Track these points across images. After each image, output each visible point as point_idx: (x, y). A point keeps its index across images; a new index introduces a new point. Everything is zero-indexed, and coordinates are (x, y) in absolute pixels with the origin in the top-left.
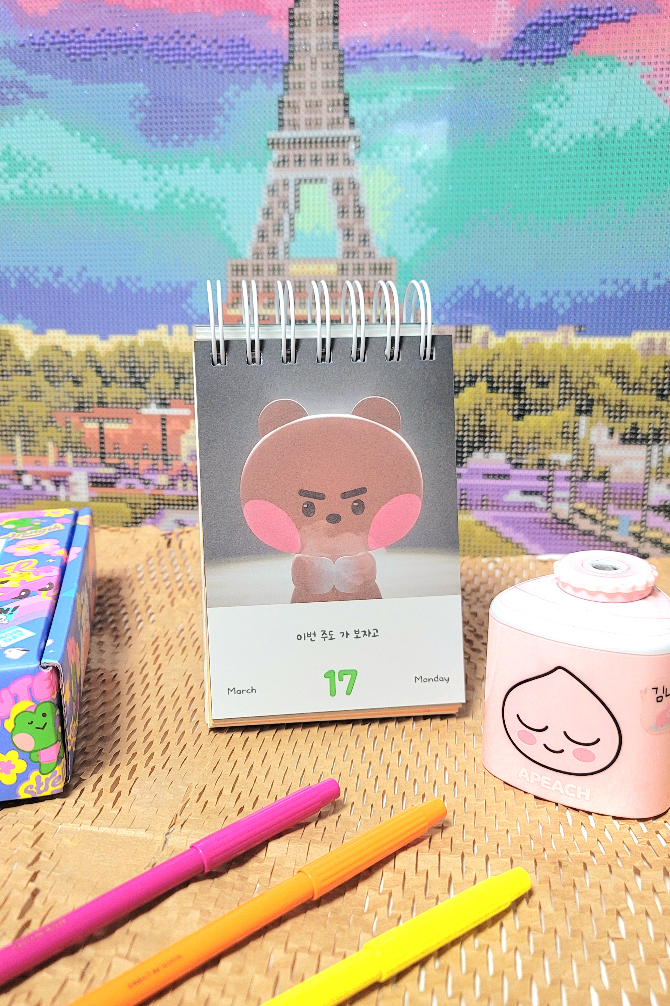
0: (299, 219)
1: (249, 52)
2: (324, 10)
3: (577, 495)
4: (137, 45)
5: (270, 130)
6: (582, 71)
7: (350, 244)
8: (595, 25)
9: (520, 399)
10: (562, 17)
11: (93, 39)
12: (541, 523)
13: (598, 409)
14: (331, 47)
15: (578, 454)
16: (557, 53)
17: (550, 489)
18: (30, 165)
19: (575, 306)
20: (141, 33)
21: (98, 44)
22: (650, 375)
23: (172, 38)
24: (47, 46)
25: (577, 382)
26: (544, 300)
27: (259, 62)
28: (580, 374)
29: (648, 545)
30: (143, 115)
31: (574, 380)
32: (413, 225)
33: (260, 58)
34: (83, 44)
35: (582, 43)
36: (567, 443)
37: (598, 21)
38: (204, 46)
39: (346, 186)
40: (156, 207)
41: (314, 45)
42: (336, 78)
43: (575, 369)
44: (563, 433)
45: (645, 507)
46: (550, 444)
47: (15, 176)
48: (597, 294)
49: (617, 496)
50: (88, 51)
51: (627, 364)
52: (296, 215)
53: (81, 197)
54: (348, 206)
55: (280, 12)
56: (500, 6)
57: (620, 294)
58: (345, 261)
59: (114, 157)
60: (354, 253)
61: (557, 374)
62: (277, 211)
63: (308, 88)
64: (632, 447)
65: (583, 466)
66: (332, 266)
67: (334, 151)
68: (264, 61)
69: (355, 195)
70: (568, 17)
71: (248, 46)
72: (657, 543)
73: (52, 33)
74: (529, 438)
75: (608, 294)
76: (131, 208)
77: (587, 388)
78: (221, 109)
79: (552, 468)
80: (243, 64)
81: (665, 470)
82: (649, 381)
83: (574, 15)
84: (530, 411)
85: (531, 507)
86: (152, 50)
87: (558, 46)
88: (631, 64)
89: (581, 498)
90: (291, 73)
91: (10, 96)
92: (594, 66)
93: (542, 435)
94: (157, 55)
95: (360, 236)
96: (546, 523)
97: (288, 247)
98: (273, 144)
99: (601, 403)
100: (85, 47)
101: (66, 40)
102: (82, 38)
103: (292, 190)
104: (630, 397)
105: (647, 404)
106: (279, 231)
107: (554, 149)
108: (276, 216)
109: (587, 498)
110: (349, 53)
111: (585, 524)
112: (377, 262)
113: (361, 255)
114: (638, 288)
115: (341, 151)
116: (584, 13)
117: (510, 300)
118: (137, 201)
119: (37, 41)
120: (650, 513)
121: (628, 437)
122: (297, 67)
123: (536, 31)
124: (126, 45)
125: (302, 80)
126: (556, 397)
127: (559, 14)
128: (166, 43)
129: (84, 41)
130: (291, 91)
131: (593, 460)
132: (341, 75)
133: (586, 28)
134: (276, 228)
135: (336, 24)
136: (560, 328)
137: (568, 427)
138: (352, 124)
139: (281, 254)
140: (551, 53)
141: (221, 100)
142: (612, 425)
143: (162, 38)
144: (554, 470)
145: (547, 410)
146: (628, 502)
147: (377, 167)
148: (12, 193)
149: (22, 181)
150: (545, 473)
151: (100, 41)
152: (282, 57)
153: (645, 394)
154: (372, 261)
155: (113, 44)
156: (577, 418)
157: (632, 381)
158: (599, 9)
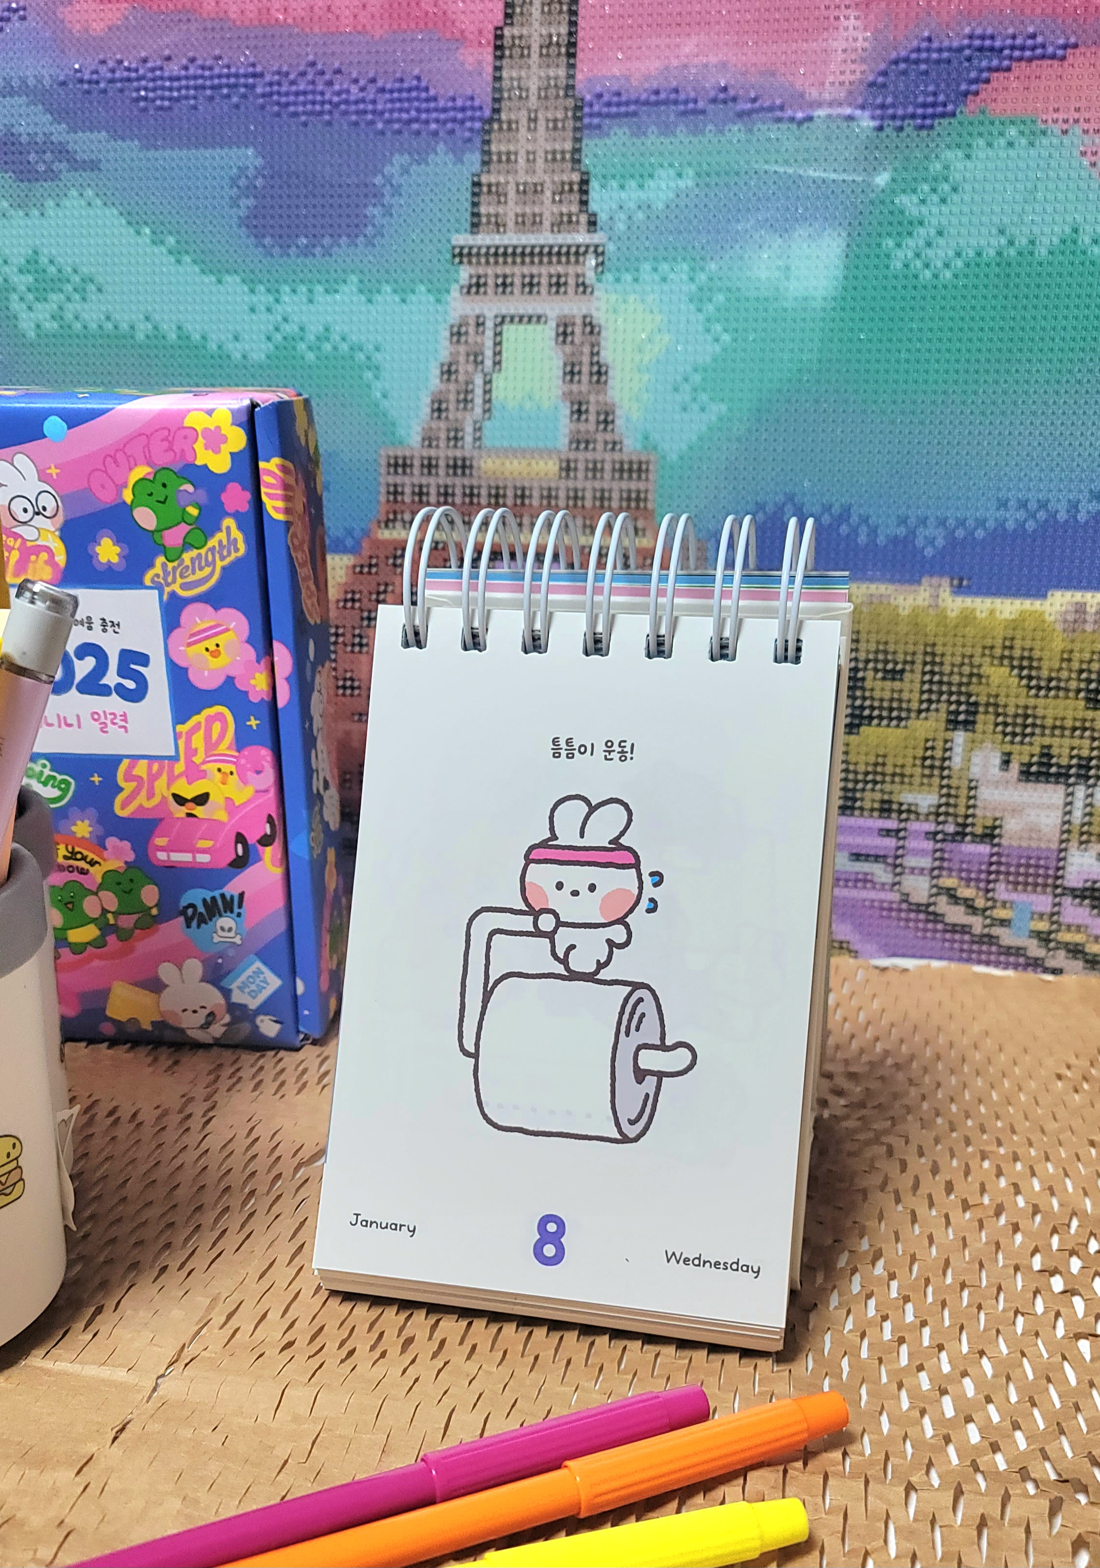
0: (499, 383)
1: (427, 100)
2: (553, 31)
3: (946, 864)
4: (246, 86)
5: (457, 231)
6: (981, 142)
7: (582, 427)
8: (1006, 63)
9: (854, 698)
10: (950, 49)
11: (175, 73)
12: (882, 909)
13: (984, 721)
14: (561, 93)
15: (948, 793)
16: (940, 109)
17: (900, 852)
18: (68, 281)
19: (953, 542)
20: (253, 65)
21: (184, 83)
22: (1076, 665)
23: (303, 74)
24: (102, 85)
25: (951, 673)
26: (901, 531)
27: (442, 116)
28: (958, 660)
29: (1062, 953)
30: (251, 202)
31: (947, 669)
32: (687, 398)
33: (445, 110)
34: (159, 83)
35: (983, 95)
36: (931, 776)
37: (1011, 58)
38: (354, 89)
39: (578, 330)
40: (268, 357)
41: (533, 89)
42: (568, 146)
43: (949, 650)
44: (924, 759)
45: (1059, 891)
46: (902, 775)
47: (45, 300)
48: (991, 524)
49: (1012, 869)
50: (167, 94)
51: (1038, 644)
52: (495, 376)
53: (148, 337)
54: (580, 363)
55: (480, 32)
56: (846, 29)
57: (1030, 525)
58: (572, 456)
59: (203, 272)
60: (587, 442)
61: (919, 658)
62: (464, 368)
63: (521, 161)
64: (1041, 786)
65: (956, 816)
66: (551, 463)
67: (560, 269)
68: (452, 114)
69: (593, 346)
70: (960, 49)
71: (427, 89)
72: (1075, 951)
73: (111, 64)
74: (867, 764)
75: (1010, 525)
76: (229, 357)
77: (969, 684)
78: (378, 195)
79: (904, 816)
80: (417, 120)
81: (1095, 829)
82: (1074, 675)
83: (969, 47)
84: (871, 718)
85: (865, 881)
86: (271, 94)
87: (941, 98)
88: (1065, 132)
89: (950, 870)
90: (493, 136)
91: (42, 168)
92: (1001, 134)
93: (890, 761)
94: (278, 103)
95: (598, 413)
96: (890, 909)
97: (480, 429)
98: (462, 255)
99: (991, 709)
100: (163, 88)
101: (133, 75)
102: (158, 73)
103: (489, 333)
104: (1041, 702)
105: (1070, 714)
106: (466, 401)
107: (928, 274)
108: (462, 378)
109: (961, 870)
110: (591, 105)
111: (956, 915)
112: (626, 458)
113: (600, 446)
114: (1062, 516)
115: (571, 270)
116: (988, 43)
117: (844, 529)
118: (238, 345)
119: (87, 77)
120: (1067, 901)
121: (1034, 769)
122: (505, 126)
123: (904, 73)
124: (228, 86)
125: (512, 148)
126: (916, 696)
127: (946, 44)
128: (293, 83)
129: (162, 78)
130: (493, 167)
131: (974, 806)
132: (577, 140)
133: (990, 69)
134: (462, 396)
135: (571, 55)
136: (925, 580)
137: (933, 748)
138: (592, 224)
139: (469, 439)
140: (930, 111)
141: (378, 180)
142: (1008, 748)
143: (287, 74)
144: (906, 820)
145: (900, 719)
146: (1030, 880)
147: (631, 298)
148: (38, 326)
149: (55, 307)
150: (892, 824)
151: (187, 78)
152: (481, 108)
153: (1067, 698)
154: (617, 456)
155: (208, 83)
156: (949, 735)
157: (1045, 673)
158: (1014, 37)
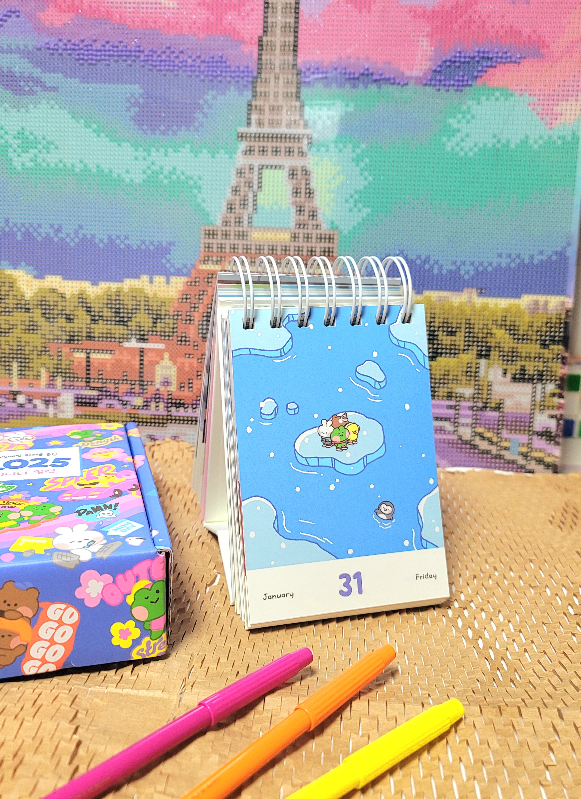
0: (261, 196)
1: (226, 67)
2: (287, 39)
3: (478, 421)
4: (135, 56)
5: (240, 126)
6: (484, 98)
7: (302, 218)
8: (494, 64)
9: (434, 344)
10: (469, 57)
11: (98, 48)
12: (449, 443)
13: (494, 354)
14: (291, 67)
15: (479, 388)
16: (465, 83)
17: (457, 416)
18: (40, 143)
19: (478, 273)
20: (139, 47)
21: (103, 53)
22: (535, 329)
23: (164, 52)
24: (60, 51)
25: (478, 333)
26: (453, 268)
27: (233, 75)
28: (481, 326)
29: (533, 462)
30: (137, 109)
31: (476, 331)
32: (352, 205)
33: (234, 72)
34: (90, 52)
35: (484, 77)
36: (470, 380)
37: (496, 62)
38: (189, 61)
39: (299, 173)
40: (144, 181)
41: (277, 65)
42: (294, 90)
43: (477, 322)
44: (467, 372)
45: (531, 433)
46: (457, 380)
47: (27, 152)
48: (495, 265)
49: (509, 423)
50: (94, 57)
51: (517, 319)
52: (259, 193)
53: (81, 170)
54: (301, 188)
55: (252, 38)
56: (423, 46)
57: (513, 265)
58: (297, 231)
59: (111, 141)
60: (304, 225)
61: (463, 326)
62: (243, 189)
63: (272, 97)
64: (521, 385)
65: (482, 399)
66: (286, 234)
67: (291, 145)
68: (237, 74)
69: (306, 180)
70: (474, 57)
71: (225, 62)
72: (540, 461)
73: (65, 41)
74: (440, 375)
75: (503, 265)
76: (123, 181)
77: (486, 337)
78: (200, 108)
79: (458, 399)
80: (220, 76)
81: (546, 404)
82: (534, 333)
83: (478, 56)
84: (442, 353)
85: (441, 430)
86: (148, 60)
87: (466, 78)
88: (521, 95)
89: (481, 424)
90: (258, 84)
91: (27, 89)
92: (493, 95)
93: (451, 373)
94: (152, 65)
95: (309, 212)
96: (453, 443)
97: (251, 218)
98: (242, 137)
99: (497, 349)
100: (92, 55)
101: (77, 48)
102: (90, 48)
103: (256, 173)
104: (520, 346)
105: (533, 351)
106: (244, 205)
107: (462, 153)
108: (242, 194)
109: (485, 424)
110: (305, 73)
111: (484, 445)
112: (323, 232)
113: (310, 227)
114: (527, 261)
115: (296, 145)
116: (486, 55)
117: (427, 266)
118: (129, 176)
119: (52, 47)
120: (535, 437)
121: (517, 376)
122: (263, 81)
123: (449, 66)
124: (126, 56)
125: (267, 90)
126: (462, 343)
127: (467, 55)
128: (159, 56)
129: (91, 50)
130: (258, 98)
131: (490, 394)
132: (298, 88)
133: (487, 67)
134: (242, 202)
135: (295, 51)
136: (465, 290)
137: (471, 367)
138: (306, 125)
139: (246, 222)
140: (461, 83)
141: (201, 102)
142: (505, 367)
143: (156, 52)
144: (459, 401)
145: (455, 354)
146: (518, 428)
147: (325, 159)
148: (23, 164)
149: (33, 156)
150: (452, 403)
151: (105, 51)
152: (252, 72)
153: (531, 343)
154: (319, 232)
155: (116, 54)
156: (478, 361)
157: (521, 332)
158: (497, 53)
